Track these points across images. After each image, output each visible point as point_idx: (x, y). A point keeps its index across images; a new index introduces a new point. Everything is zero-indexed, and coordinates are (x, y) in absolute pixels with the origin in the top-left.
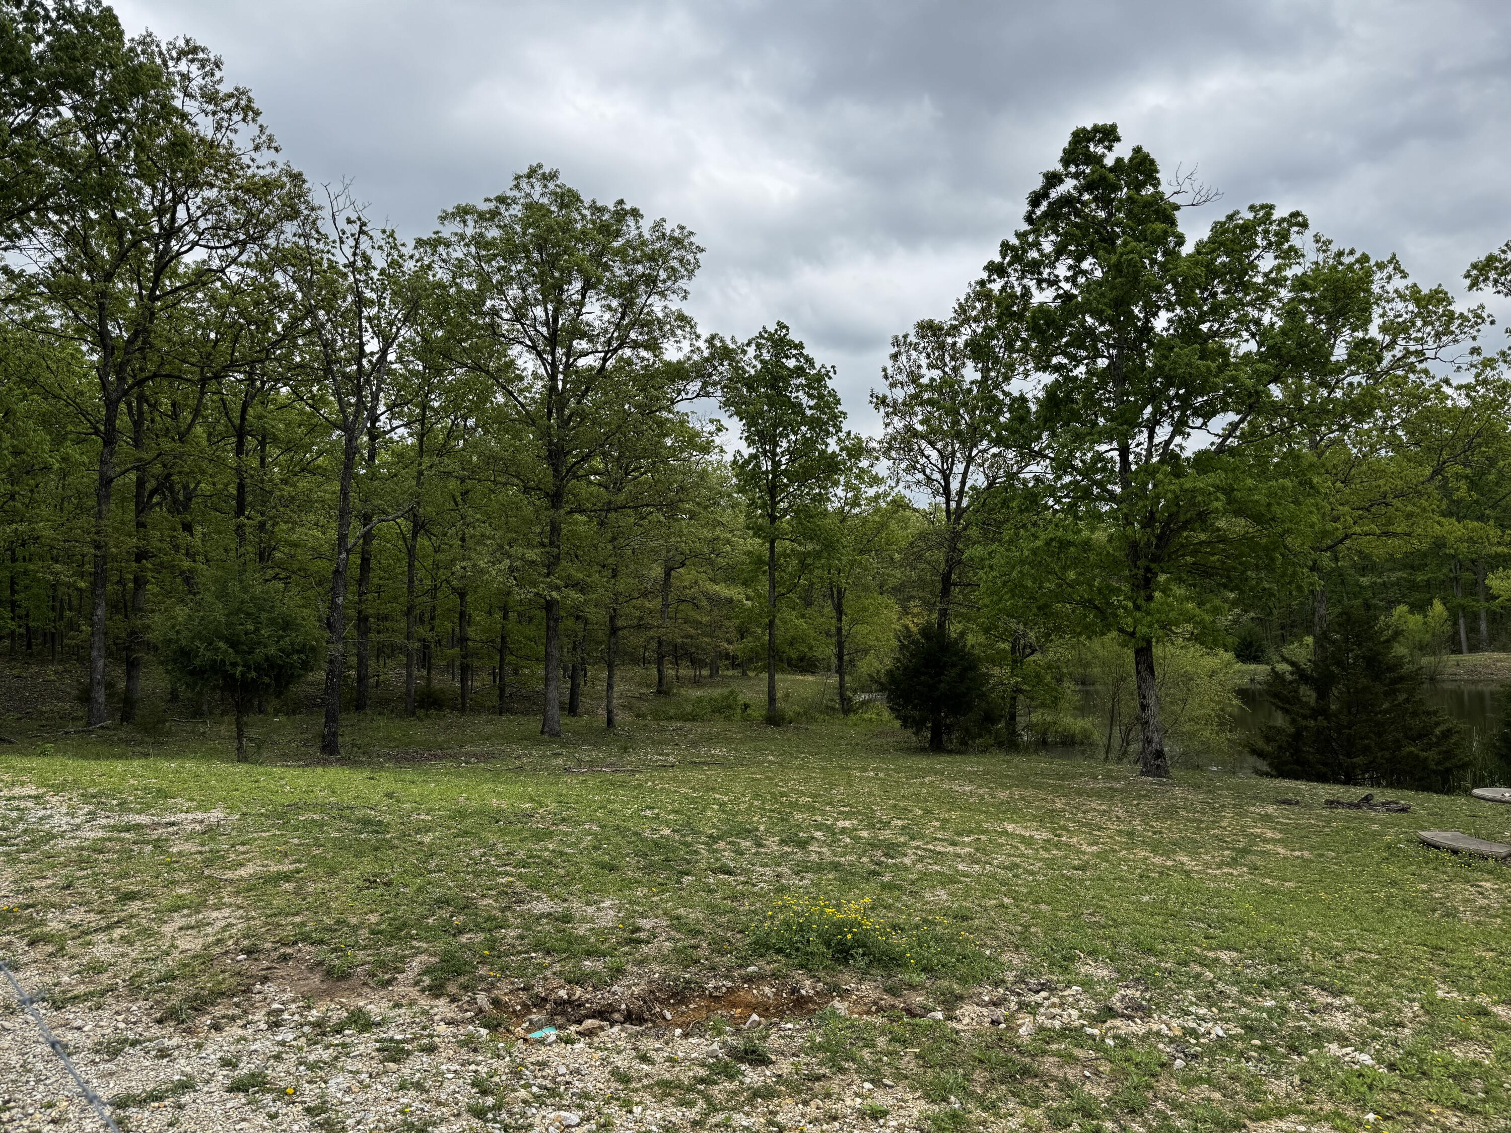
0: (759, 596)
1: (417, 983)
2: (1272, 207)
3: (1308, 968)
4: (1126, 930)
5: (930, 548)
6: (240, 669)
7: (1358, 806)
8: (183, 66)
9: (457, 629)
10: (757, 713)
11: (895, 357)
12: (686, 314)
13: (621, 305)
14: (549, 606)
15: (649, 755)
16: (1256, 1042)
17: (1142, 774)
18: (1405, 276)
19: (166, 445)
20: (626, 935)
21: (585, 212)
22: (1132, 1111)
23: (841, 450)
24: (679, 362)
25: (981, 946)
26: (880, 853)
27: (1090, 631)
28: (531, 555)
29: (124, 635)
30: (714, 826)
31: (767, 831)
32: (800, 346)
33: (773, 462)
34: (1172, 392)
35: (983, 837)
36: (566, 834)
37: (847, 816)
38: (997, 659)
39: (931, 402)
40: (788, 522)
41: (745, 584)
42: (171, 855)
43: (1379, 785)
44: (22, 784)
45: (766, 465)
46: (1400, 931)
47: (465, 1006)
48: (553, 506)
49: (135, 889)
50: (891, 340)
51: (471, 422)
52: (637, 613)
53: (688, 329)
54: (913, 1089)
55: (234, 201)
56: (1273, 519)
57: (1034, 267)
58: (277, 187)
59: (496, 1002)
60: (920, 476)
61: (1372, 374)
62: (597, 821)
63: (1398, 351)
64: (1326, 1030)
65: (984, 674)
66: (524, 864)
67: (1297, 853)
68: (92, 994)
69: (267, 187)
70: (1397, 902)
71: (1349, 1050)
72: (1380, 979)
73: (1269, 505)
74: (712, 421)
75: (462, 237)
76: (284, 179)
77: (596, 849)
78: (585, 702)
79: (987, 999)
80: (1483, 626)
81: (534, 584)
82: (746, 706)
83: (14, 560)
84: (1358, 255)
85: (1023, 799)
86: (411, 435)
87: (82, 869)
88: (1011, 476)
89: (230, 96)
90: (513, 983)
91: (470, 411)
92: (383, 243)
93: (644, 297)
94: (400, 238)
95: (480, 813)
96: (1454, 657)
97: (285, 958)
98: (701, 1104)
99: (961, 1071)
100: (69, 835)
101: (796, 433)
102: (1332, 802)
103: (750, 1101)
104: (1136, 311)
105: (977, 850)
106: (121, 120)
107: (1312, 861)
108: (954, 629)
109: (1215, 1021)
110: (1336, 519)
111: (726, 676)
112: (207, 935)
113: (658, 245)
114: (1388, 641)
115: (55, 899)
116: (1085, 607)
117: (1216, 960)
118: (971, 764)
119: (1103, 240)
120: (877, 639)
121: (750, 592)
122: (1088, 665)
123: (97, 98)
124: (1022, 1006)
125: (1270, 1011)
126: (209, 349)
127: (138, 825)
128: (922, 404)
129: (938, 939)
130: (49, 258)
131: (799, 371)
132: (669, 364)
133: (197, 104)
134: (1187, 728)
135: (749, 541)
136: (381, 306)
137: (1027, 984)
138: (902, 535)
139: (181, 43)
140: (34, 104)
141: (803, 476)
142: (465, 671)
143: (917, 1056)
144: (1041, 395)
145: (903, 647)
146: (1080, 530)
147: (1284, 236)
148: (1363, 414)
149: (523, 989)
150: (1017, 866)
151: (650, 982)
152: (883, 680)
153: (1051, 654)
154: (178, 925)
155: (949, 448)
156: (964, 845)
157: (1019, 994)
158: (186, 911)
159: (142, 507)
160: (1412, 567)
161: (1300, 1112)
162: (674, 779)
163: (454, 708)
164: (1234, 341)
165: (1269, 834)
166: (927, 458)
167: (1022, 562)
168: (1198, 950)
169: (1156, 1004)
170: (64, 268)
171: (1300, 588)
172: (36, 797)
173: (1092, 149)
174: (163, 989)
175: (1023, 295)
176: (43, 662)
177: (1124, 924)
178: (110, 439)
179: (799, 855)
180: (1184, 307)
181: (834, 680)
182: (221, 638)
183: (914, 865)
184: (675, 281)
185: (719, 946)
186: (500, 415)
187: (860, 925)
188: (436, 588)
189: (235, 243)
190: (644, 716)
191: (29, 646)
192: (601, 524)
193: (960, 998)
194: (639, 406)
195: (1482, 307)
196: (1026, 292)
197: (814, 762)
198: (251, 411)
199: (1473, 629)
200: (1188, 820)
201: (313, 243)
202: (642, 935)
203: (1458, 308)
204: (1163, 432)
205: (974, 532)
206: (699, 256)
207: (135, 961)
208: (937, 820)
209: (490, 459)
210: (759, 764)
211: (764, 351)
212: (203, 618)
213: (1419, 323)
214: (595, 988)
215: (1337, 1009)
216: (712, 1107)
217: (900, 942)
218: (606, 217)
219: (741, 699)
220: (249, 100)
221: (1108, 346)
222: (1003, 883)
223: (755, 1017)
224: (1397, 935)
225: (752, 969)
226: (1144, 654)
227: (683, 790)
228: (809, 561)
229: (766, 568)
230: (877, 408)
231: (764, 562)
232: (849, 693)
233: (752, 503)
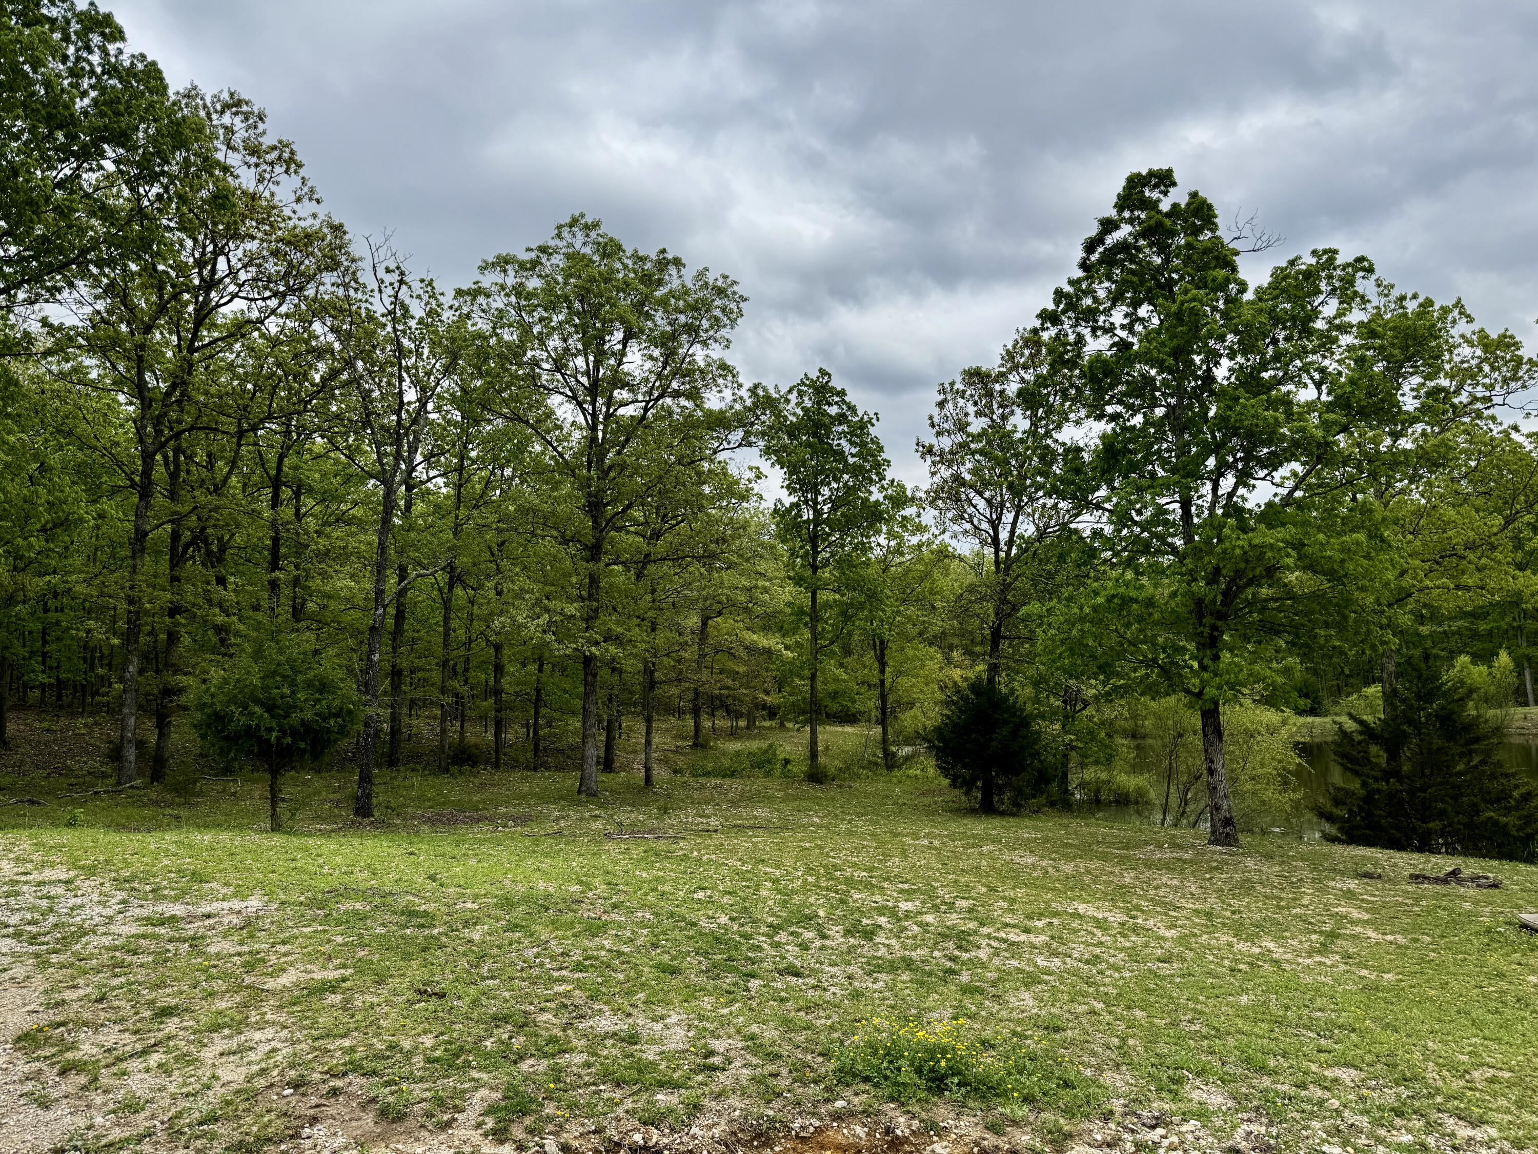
0: (800, 647)
1: (479, 1126)
2: (1336, 251)
3: (1438, 1091)
4: (1231, 1042)
5: (979, 601)
6: (275, 734)
7: (1445, 881)
8: (227, 119)
9: (492, 681)
10: (800, 768)
11: (941, 404)
12: (729, 363)
13: (663, 355)
14: (588, 661)
15: (689, 816)
17: (1212, 842)
18: (1470, 320)
19: (202, 497)
20: (698, 1060)
21: (626, 261)
23: (884, 498)
24: (721, 412)
26: (951, 945)
27: (1153, 691)
28: (570, 609)
29: (156, 691)
30: (772, 911)
31: (828, 917)
32: (842, 393)
33: (815, 511)
34: (1236, 444)
35: (1056, 921)
36: (621, 926)
37: (908, 894)
38: (1049, 716)
39: (979, 451)
40: (830, 572)
41: (785, 634)
42: (208, 957)
44: (53, 865)
45: (808, 514)
48: (592, 558)
49: (173, 1002)
50: (937, 388)
51: (508, 472)
52: (676, 667)
53: (730, 378)
55: (275, 253)
56: (1345, 576)
57: (1089, 315)
58: (318, 239)
59: (566, 1149)
60: (968, 526)
62: (650, 907)
63: (1465, 398)
65: (1036, 732)
66: (579, 967)
67: (1389, 938)
68: (127, 1140)
69: (307, 238)
72: (1520, 1105)
73: (1342, 561)
74: (751, 469)
75: (503, 287)
76: (325, 230)
77: (655, 946)
78: (620, 756)
79: (1099, 1137)
81: (573, 639)
82: (787, 762)
83: (46, 610)
84: (1421, 299)
85: (1089, 872)
86: (446, 485)
87: (116, 976)
88: (1063, 526)
89: (274, 148)
90: (583, 1125)
91: (509, 461)
92: (421, 292)
93: (686, 346)
94: (438, 286)
95: (528, 899)
96: (1521, 710)
97: (335, 1092)
100: (101, 930)
101: (838, 482)
102: (1417, 877)
104: (1197, 359)
105: (1052, 938)
106: (163, 173)
107: (1407, 948)
108: (1004, 683)
110: (1404, 573)
111: (763, 728)
112: (249, 1063)
113: (701, 295)
114: (1462, 699)
115: (87, 1015)
116: (1149, 667)
117: (1337, 1080)
118: (1027, 829)
119: (1160, 286)
120: (922, 692)
121: (789, 641)
122: (1140, 717)
123: (141, 151)
124: (1139, 1147)
126: (247, 402)
127: (173, 917)
128: (970, 453)
130: (88, 310)
131: (841, 418)
132: (710, 413)
133: (240, 156)
134: (1248, 787)
135: (789, 590)
136: (419, 355)
137: (1139, 1117)
138: (945, 584)
139: (225, 96)
140: (77, 159)
141: (846, 525)
142: (499, 725)
144: (1096, 444)
145: (951, 702)
146: (1142, 587)
147: (1349, 282)
148: (1438, 465)
149: (594, 1132)
150: (1098, 958)
151: (731, 1121)
152: (931, 736)
153: (1108, 712)
154: (219, 1049)
155: (998, 498)
156: (1039, 932)
157: (1133, 1131)
158: (227, 1031)
159: (176, 560)
160: (1476, 617)
162: (720, 848)
163: (487, 762)
165: (1356, 914)
166: (976, 507)
167: (1082, 619)
168: (1314, 1068)
169: (1285, 1143)
170: (103, 320)
172: (67, 882)
173: (1147, 193)
174: (204, 1135)
175: (1076, 343)
176: (73, 715)
177: (1228, 1033)
178: (145, 491)
179: (867, 950)
180: (1246, 356)
181: (876, 732)
182: (257, 701)
183: (990, 960)
184: (718, 330)
185: (801, 1073)
186: (537, 465)
187: (953, 1048)
188: (470, 641)
189: (275, 294)
190: (681, 773)
191: (59, 697)
192: (639, 576)
193: (1069, 1136)
196: (1081, 340)
197: (863, 826)
198: (286, 461)
200: (1266, 897)
201: (352, 293)
202: (716, 1060)
203: (1526, 353)
204: (1227, 483)
205: (1025, 584)
206: (742, 305)
207: (174, 1097)
208: (1004, 898)
209: (525, 511)
210: (805, 827)
211: (806, 399)
212: (238, 681)
213: (1487, 369)
214: (673, 1130)
215: (1481, 1144)
218: (648, 266)
219: (781, 753)
220: (292, 153)
221: (1167, 395)
222: (1089, 982)
225: (840, 1104)
226: (1211, 716)
228: (851, 612)
229: (807, 619)
230: (923, 457)
231: (805, 613)
232: (894, 749)
233: (793, 553)
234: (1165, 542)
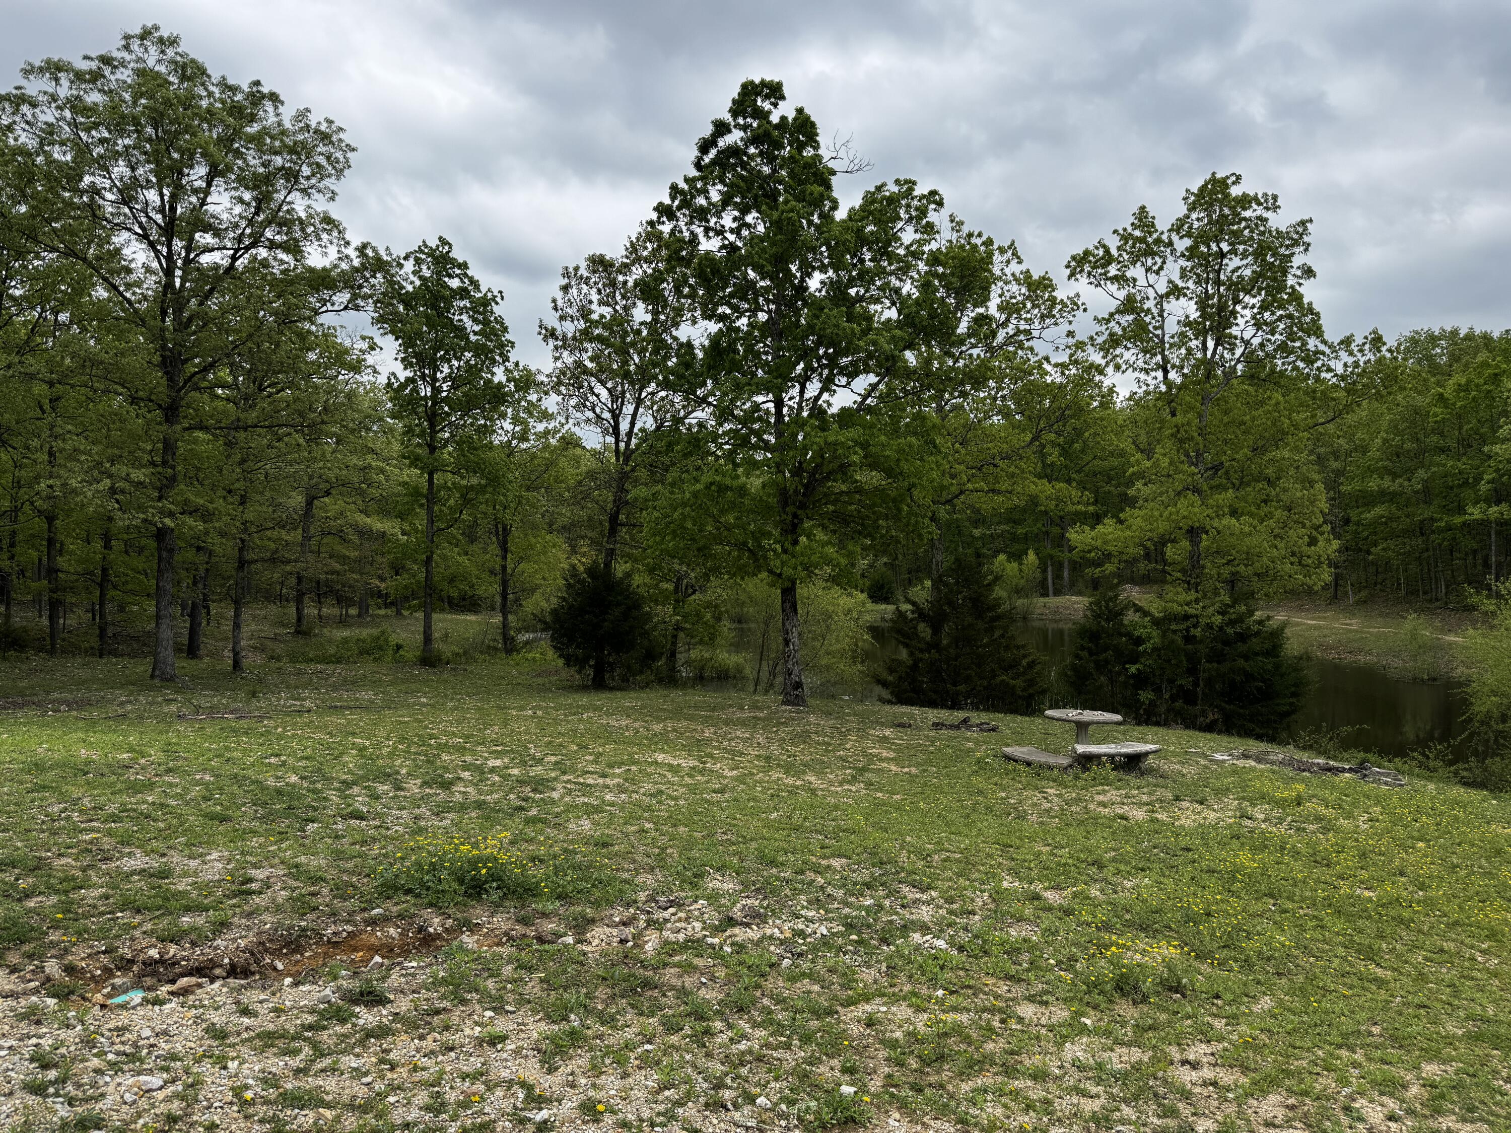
0: (416, 530)
2: (914, 183)
3: (903, 869)
4: (754, 845)
5: (598, 488)
7: (958, 727)
9: (45, 559)
10: (411, 654)
11: (565, 289)
12: (334, 216)
13: (254, 198)
14: (161, 534)
15: (283, 700)
16: (854, 937)
17: (783, 703)
18: (1020, 262)
20: (234, 887)
21: (211, 88)
22: (741, 1010)
23: (509, 380)
24: (324, 269)
25: (618, 870)
26: (528, 789)
27: (741, 572)
28: (138, 475)
30: (350, 772)
31: (409, 774)
32: (464, 266)
33: (433, 388)
34: (821, 352)
35: (634, 768)
36: (171, 785)
37: (499, 755)
38: (661, 599)
39: (600, 339)
40: (449, 453)
41: (401, 516)
43: (977, 709)
45: (425, 391)
46: (980, 833)
47: (28, 976)
48: (167, 420)
50: (561, 271)
51: (63, 317)
52: (273, 546)
53: (335, 234)
54: (535, 1012)
56: (901, 474)
57: (701, 214)
59: (70, 970)
60: (590, 415)
61: (989, 349)
62: (212, 771)
63: (1011, 330)
64: (912, 922)
65: (648, 613)
66: (115, 819)
67: (906, 770)
70: (981, 809)
71: (928, 937)
72: (960, 875)
73: (898, 460)
74: (363, 338)
75: (54, 98)
77: (205, 799)
78: (207, 643)
79: (617, 919)
80: (1066, 574)
81: (141, 508)
82: (399, 647)
84: (984, 238)
85: (675, 730)
88: (678, 421)
90: (92, 947)
91: (62, 304)
93: (284, 192)
95: (63, 765)
96: (1042, 600)
98: (307, 1051)
99: (584, 990)
101: (459, 359)
102: (938, 724)
103: (362, 1042)
104: (793, 268)
105: (626, 780)
107: (917, 776)
108: (620, 568)
109: (821, 921)
110: (953, 477)
111: (378, 616)
113: (300, 137)
114: (989, 585)
116: (740, 550)
117: (829, 867)
118: (629, 700)
119: (765, 195)
120: (544, 579)
121: (406, 527)
122: (742, 604)
124: (650, 923)
125: (868, 909)
128: (591, 341)
129: (575, 868)
131: (463, 293)
132: (312, 270)
134: (825, 661)
135: (405, 471)
137: (657, 902)
138: (571, 473)
141: (466, 406)
142: (55, 607)
143: (542, 981)
144: (707, 343)
145: (569, 586)
146: (738, 477)
147: (923, 212)
148: (979, 383)
149: (104, 952)
150: (661, 792)
151: (260, 933)
152: (548, 619)
153: (710, 593)
155: (619, 388)
156: (614, 775)
157: (648, 913)
160: (1014, 522)
161: (883, 995)
162: (309, 724)
163: (40, 649)
164: (878, 307)
165: (885, 754)
166: (598, 396)
167: (684, 504)
168: (814, 859)
169: (772, 911)
171: (920, 536)
173: (759, 103)
175: (690, 241)
177: (752, 839)
179: (442, 795)
180: (836, 271)
181: (497, 619)
183: (562, 798)
184: (321, 179)
185: (341, 891)
186: (100, 311)
187: (496, 859)
188: (16, 510)
190: (278, 659)
192: (229, 444)
193: (592, 921)
194: (275, 313)
195: (1078, 295)
196: (694, 239)
197: (470, 702)
199: (1058, 576)
200: (818, 744)
202: (254, 886)
203: (1060, 294)
204: (813, 388)
205: (642, 473)
206: (350, 155)
208: (591, 754)
209: (88, 362)
210: (409, 706)
211: (424, 267)
213: (1029, 305)
214: (194, 944)
215: (924, 903)
216: (319, 1052)
217: (536, 872)
218: (239, 97)
219: (394, 639)
221: (768, 301)
222: (646, 809)
223: (377, 959)
224: (977, 836)
225: (377, 911)
226: (789, 593)
227: (319, 736)
228: (472, 495)
229: (424, 501)
230: (545, 339)
231: (421, 495)
232: (512, 633)
233: (409, 431)
234: (761, 439)
